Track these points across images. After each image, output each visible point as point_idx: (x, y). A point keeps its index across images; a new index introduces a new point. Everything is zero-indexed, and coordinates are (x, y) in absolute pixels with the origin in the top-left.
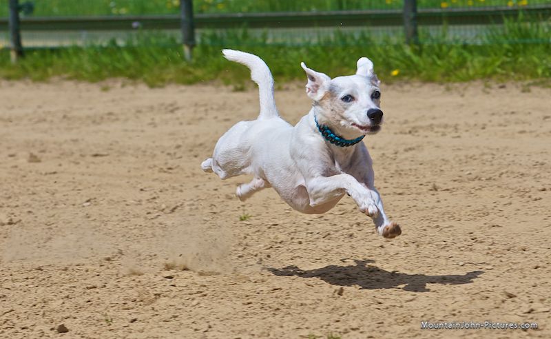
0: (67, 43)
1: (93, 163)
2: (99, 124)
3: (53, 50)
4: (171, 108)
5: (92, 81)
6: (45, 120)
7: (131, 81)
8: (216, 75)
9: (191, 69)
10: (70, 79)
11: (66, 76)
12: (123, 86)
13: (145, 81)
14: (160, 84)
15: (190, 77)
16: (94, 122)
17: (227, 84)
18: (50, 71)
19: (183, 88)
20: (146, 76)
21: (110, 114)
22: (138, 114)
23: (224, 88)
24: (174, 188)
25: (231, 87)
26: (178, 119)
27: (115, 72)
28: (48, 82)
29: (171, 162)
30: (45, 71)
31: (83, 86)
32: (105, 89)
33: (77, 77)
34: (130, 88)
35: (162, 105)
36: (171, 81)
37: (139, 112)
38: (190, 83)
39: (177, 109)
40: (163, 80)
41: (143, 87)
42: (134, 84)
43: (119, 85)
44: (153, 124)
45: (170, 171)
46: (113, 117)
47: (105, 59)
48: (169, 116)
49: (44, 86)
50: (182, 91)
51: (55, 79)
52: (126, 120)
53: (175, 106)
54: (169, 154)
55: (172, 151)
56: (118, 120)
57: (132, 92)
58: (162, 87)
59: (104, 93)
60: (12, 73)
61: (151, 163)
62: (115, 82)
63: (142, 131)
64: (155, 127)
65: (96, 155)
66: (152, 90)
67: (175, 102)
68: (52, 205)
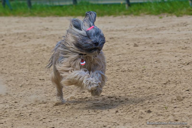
1: (157, 46)
2: (159, 31)
3: (141, 4)
4: (185, 24)
5: (156, 15)
6: (139, 30)
10: (147, 14)
11: (146, 13)
12: (167, 16)
13: (175, 14)
14: (181, 15)
18: (140, 11)
19: (189, 16)
20: (175, 12)
21: (163, 27)
22: (173, 27)
24: (188, 55)
26: (188, 28)
27: (164, 11)
28: (140, 16)
29: (186, 45)
31: (153, 17)
32: (161, 18)
33: (150, 13)
34: (170, 17)
35: (182, 23)
36: (185, 14)
37: (174, 26)
39: (188, 24)
40: (182, 14)
41: (175, 17)
42: (171, 15)
44: (179, 31)
45: (186, 49)
46: (164, 28)
47: (159, 6)
48: (185, 27)
49: (138, 17)
50: (189, 18)
51: (142, 14)
52: (169, 30)
53: (187, 24)
54: (185, 42)
55: (186, 41)
56: (165, 29)
57: (171, 19)
58: (181, 16)
59: (160, 19)
60: (126, 12)
61: (179, 46)
62: (164, 15)
63: (175, 34)
64: (180, 32)
65: (158, 43)
66: (178, 18)
67: (187, 22)
68: (143, 63)
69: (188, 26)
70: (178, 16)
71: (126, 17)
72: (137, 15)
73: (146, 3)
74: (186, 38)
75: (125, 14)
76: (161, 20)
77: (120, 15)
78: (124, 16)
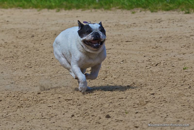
1: (126, 45)
2: (130, 28)
4: (159, 21)
5: (128, 10)
7: (144, 9)
8: (178, 7)
9: (168, 4)
10: (119, 8)
12: (140, 11)
13: (150, 9)
14: (156, 10)
15: (168, 8)
16: (127, 27)
17: (183, 10)
19: (165, 12)
20: (150, 7)
21: (134, 23)
22: (145, 24)
23: (181, 12)
24: (158, 55)
25: (184, 12)
27: (138, 6)
28: (111, 10)
29: (157, 44)
30: (110, 5)
31: (124, 11)
32: (133, 13)
33: (122, 8)
34: (143, 12)
35: (156, 19)
36: (160, 9)
37: (146, 22)
38: (168, 10)
41: (149, 12)
42: (145, 11)
43: (139, 11)
45: (157, 48)
46: (135, 25)
48: (158, 24)
49: (109, 12)
50: (164, 14)
51: (114, 8)
52: (141, 26)
53: (161, 20)
54: (157, 41)
56: (137, 26)
57: (144, 14)
58: (156, 12)
59: (133, 14)
60: (97, 6)
61: (149, 45)
63: (147, 31)
64: (152, 29)
65: (127, 41)
66: (152, 13)
67: (161, 18)
68: (108, 62)
69: (162, 23)
70: (152, 11)
71: (96, 11)
72: (108, 9)
74: (159, 36)
75: (95, 8)
76: (134, 16)
77: (89, 9)
78: (93, 10)
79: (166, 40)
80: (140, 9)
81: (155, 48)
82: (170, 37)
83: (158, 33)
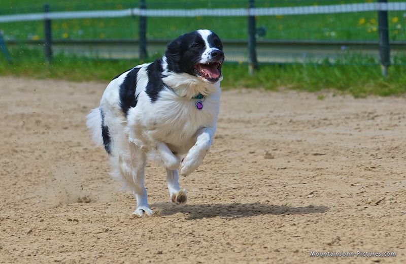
0: (290, 60)
1: (314, 161)
2: (317, 127)
3: (281, 65)
4: (371, 116)
5: (311, 91)
6: (276, 123)
7: (340, 92)
9: (387, 84)
10: (293, 88)
11: (290, 86)
12: (334, 96)
13: (351, 91)
14: (363, 94)
15: (386, 90)
16: (313, 126)
18: (278, 82)
19: (380, 98)
20: (351, 88)
21: (326, 119)
22: (347, 120)
24: (377, 184)
26: (377, 125)
27: (328, 85)
28: (277, 91)
29: (374, 163)
30: (275, 82)
31: (304, 95)
32: (321, 98)
33: (299, 88)
34: (340, 98)
35: (365, 113)
36: (371, 93)
37: (348, 118)
38: (386, 95)
40: (365, 92)
41: (350, 97)
42: (343, 94)
43: (331, 94)
44: (358, 129)
45: (373, 169)
46: (328, 122)
47: (319, 72)
48: (371, 122)
49: (274, 94)
50: (380, 101)
51: (282, 88)
52: (338, 125)
53: (375, 114)
54: (372, 155)
55: (374, 153)
56: (331, 124)
57: (342, 101)
58: (364, 97)
59: (320, 101)
60: (249, 82)
61: (358, 162)
62: (328, 92)
63: (351, 135)
64: (360, 131)
65: (316, 154)
66: (357, 100)
67: (375, 111)
68: (284, 195)
69: (378, 120)
70: (356, 97)
71: (249, 92)
72: (273, 88)
73: (290, 65)
74: (374, 145)
75: (247, 87)
76: (323, 104)
77: (235, 87)
78: (244, 90)
79: (390, 154)
80: (332, 91)
81: (370, 168)
82: (396, 148)
83: (373, 140)
